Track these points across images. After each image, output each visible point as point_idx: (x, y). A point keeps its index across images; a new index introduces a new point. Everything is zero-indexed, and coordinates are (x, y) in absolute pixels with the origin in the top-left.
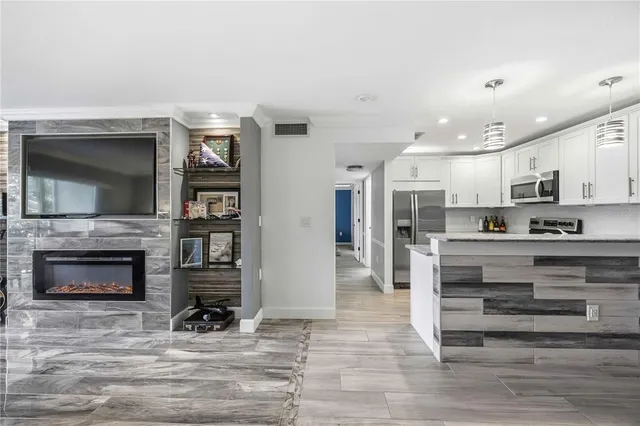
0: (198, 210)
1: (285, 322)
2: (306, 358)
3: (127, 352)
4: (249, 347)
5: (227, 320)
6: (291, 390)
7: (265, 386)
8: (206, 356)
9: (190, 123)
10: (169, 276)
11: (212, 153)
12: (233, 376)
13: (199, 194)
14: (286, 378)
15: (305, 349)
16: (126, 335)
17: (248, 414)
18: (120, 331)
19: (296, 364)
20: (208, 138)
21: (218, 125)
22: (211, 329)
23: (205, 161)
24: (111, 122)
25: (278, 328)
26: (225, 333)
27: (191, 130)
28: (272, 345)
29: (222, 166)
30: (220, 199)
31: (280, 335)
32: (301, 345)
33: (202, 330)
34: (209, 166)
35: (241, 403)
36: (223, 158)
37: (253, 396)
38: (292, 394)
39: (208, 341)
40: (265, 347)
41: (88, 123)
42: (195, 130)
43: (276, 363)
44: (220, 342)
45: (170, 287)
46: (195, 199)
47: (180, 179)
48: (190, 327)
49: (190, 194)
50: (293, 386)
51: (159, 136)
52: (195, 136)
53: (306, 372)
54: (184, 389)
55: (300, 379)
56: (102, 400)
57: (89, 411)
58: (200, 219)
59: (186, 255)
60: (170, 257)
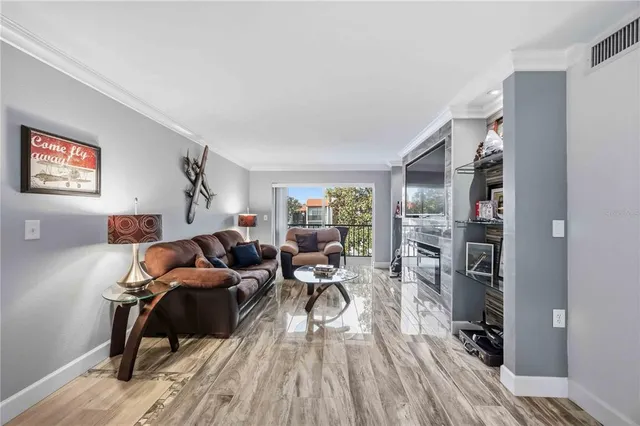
0: (486, 212)
10: (451, 277)
12: (416, 398)
13: (493, 191)
20: (499, 121)
22: (477, 354)
24: (428, 140)
27: (487, 120)
39: (459, 360)
42: (489, 118)
44: (464, 370)
45: (451, 289)
48: (462, 339)
49: (485, 192)
54: (383, 369)
59: (472, 261)
60: (451, 258)
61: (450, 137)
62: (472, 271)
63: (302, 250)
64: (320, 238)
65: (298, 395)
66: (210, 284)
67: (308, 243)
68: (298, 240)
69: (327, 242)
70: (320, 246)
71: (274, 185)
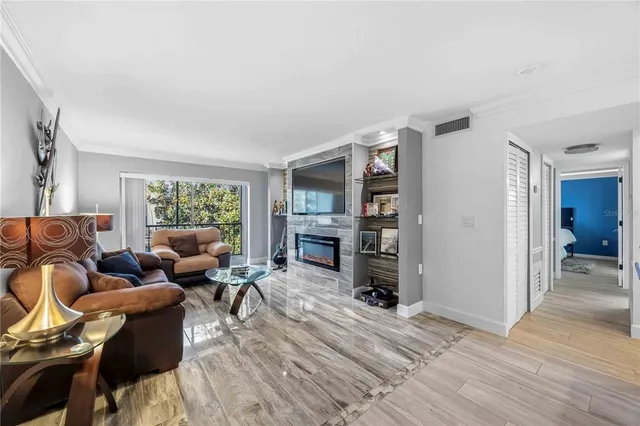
0: (373, 210)
1: (442, 320)
2: (440, 354)
3: (325, 301)
4: (398, 327)
5: (391, 302)
6: (410, 368)
7: (390, 355)
8: (364, 320)
9: (367, 142)
10: (352, 258)
11: (383, 163)
12: (374, 339)
13: (375, 197)
14: (410, 358)
15: (444, 347)
16: (330, 292)
17: (368, 364)
18: (328, 289)
19: (428, 354)
20: (380, 151)
21: (388, 139)
22: (377, 305)
23: (375, 171)
24: (324, 153)
25: (433, 323)
26: (386, 311)
27: (369, 148)
28: (417, 333)
29: (388, 173)
30: (389, 201)
31: (430, 328)
32: (444, 343)
33: (371, 304)
34: (379, 174)
35: (367, 356)
36: (389, 166)
37: (377, 356)
38: (407, 370)
39: (371, 311)
40: (410, 331)
41: (315, 156)
42: (371, 147)
43: (412, 346)
44: (378, 316)
45: (352, 266)
46: (372, 201)
47: (361, 186)
48: (364, 298)
49: (368, 197)
50: (413, 366)
51: (347, 157)
52: (373, 151)
53: (431, 363)
54: (342, 333)
55: (422, 364)
56: (304, 319)
57: (298, 322)
58: (373, 216)
59: (364, 244)
60: (352, 244)
61: (351, 155)
62: (364, 252)
63: (184, 254)
64: (200, 239)
65: (310, 373)
66: (158, 304)
67: (189, 246)
68: (173, 243)
69: (208, 243)
70: (202, 248)
71: (123, 175)
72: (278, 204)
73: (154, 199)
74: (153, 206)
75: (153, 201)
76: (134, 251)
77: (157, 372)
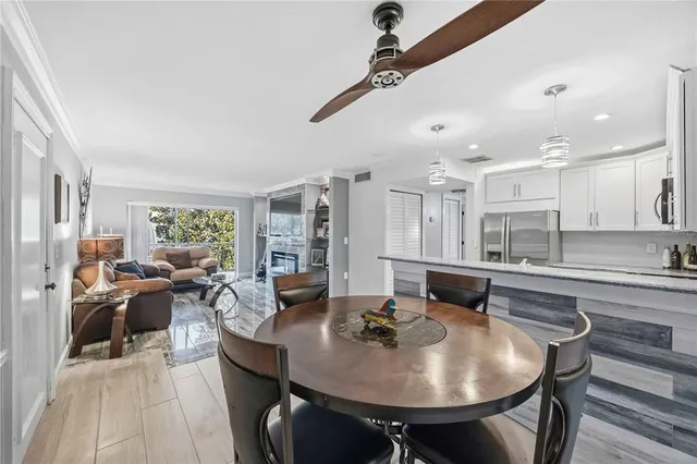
10: (305, 269)
20: (326, 189)
23: (323, 205)
46: (321, 227)
47: (313, 216)
49: (319, 223)
51: (302, 194)
58: (320, 238)
59: (314, 258)
60: (305, 259)
61: (305, 192)
62: (315, 264)
63: (178, 267)
64: (192, 255)
67: (183, 261)
68: (170, 258)
69: (200, 259)
70: (194, 262)
71: (130, 204)
72: (262, 227)
73: (155, 218)
74: (155, 225)
75: (155, 220)
76: (140, 263)
77: (155, 329)
